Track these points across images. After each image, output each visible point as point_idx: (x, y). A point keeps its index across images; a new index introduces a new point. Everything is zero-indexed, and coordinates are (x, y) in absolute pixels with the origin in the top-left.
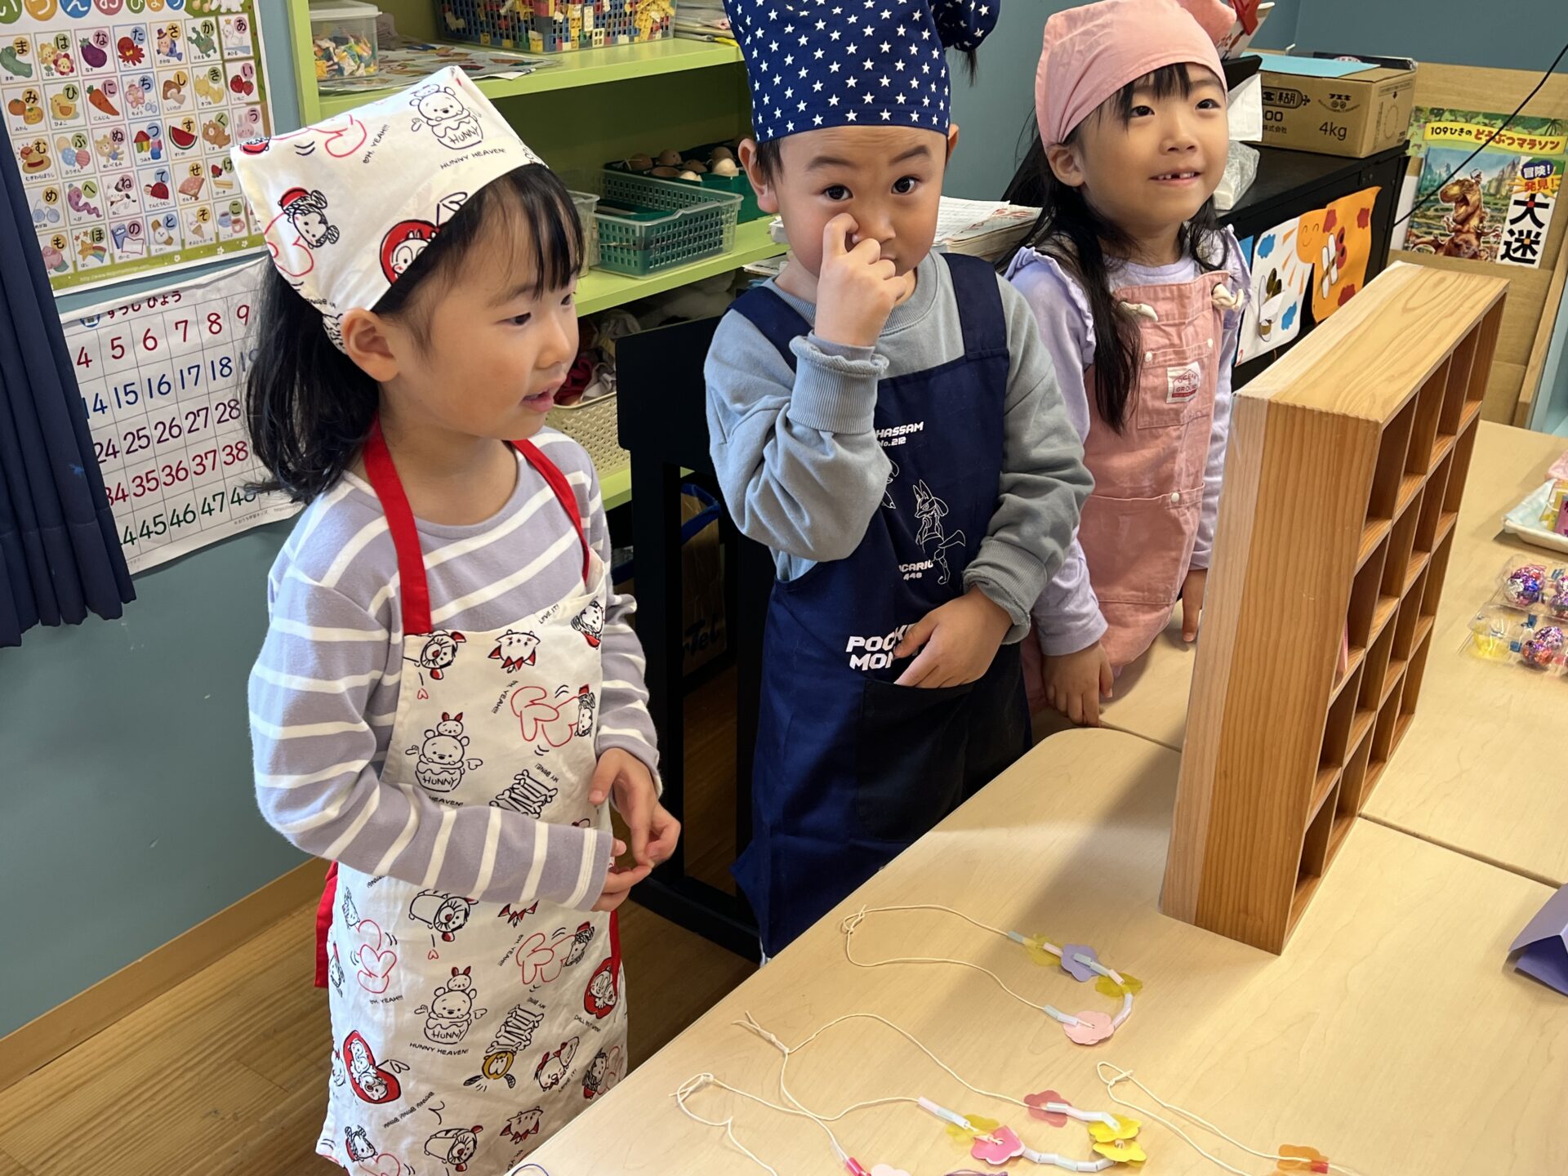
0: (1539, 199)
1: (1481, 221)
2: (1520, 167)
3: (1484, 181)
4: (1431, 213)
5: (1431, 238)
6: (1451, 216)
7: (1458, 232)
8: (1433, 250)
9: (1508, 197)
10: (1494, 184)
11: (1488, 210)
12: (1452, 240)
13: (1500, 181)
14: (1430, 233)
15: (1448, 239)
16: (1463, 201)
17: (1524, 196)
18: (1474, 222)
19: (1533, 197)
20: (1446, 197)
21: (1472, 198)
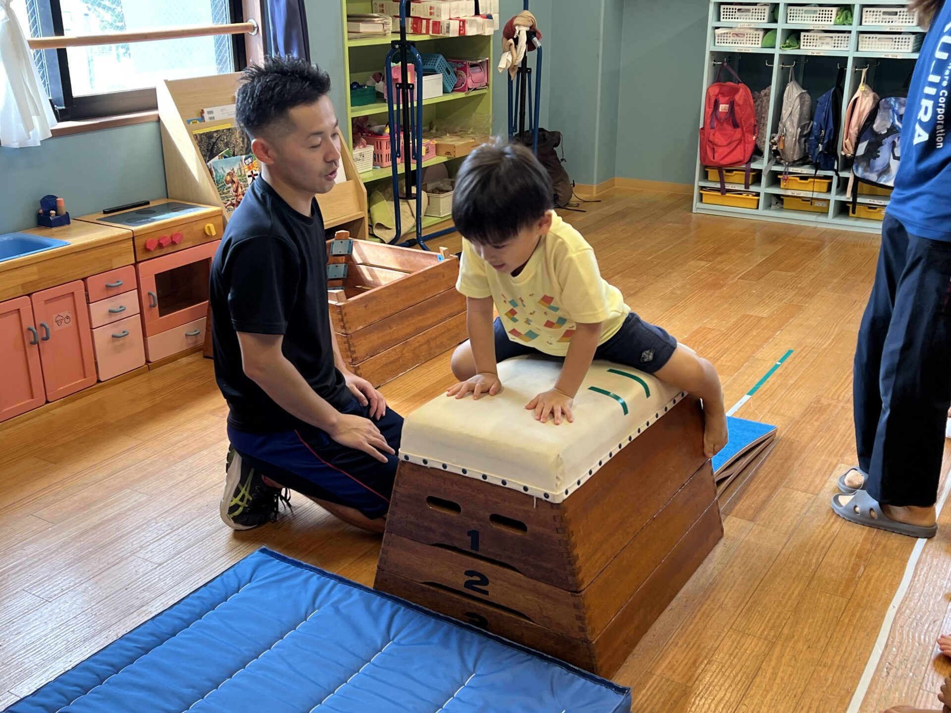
0: (255, 173)
1: (242, 189)
2: (243, 161)
3: (236, 171)
4: (225, 191)
5: (229, 202)
6: (231, 190)
7: (237, 196)
8: (232, 207)
9: (245, 175)
10: (239, 171)
11: (242, 183)
12: (236, 200)
13: (240, 169)
14: (228, 200)
15: (235, 201)
16: (233, 182)
17: (249, 173)
18: (240, 190)
19: (252, 172)
20: (228, 183)
21: (235, 179)
